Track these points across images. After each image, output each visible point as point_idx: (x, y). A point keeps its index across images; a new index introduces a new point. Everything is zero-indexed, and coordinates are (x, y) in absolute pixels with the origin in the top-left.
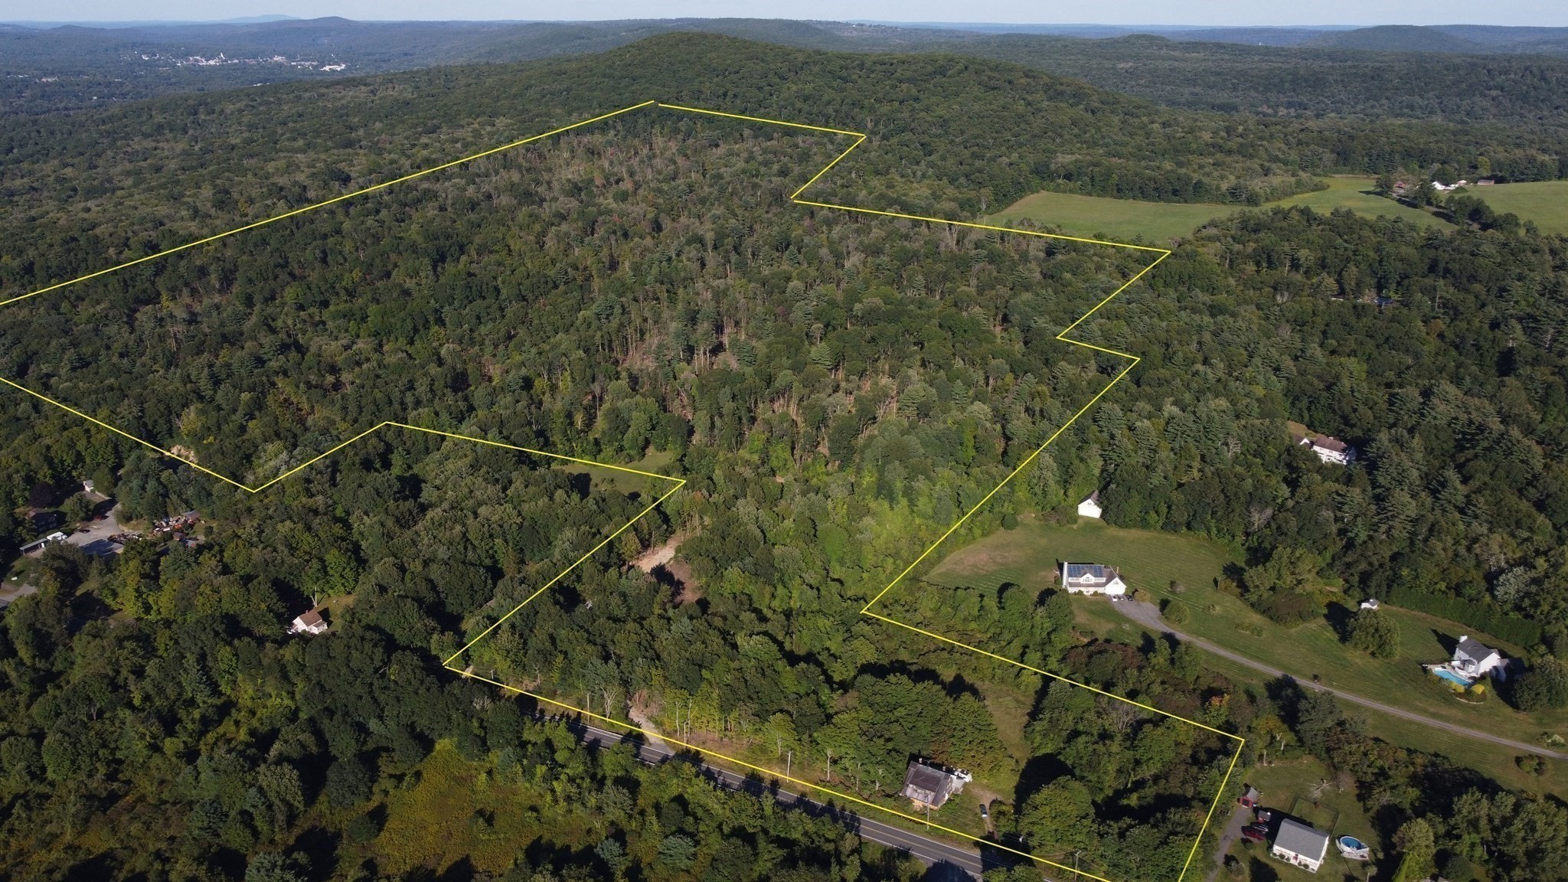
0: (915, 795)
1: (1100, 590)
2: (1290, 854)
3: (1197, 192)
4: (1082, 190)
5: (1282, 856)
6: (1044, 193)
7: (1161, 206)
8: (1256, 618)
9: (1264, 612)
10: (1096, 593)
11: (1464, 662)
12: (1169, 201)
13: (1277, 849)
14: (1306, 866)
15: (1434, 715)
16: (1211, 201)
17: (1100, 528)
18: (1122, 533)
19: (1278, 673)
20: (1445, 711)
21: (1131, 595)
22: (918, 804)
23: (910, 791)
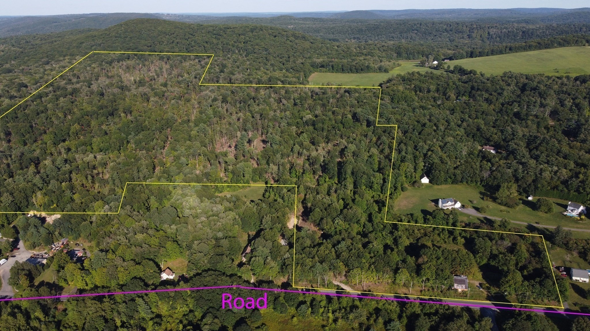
0: (458, 287)
1: (453, 207)
2: (578, 279)
3: (367, 69)
4: (329, 71)
5: (576, 280)
6: (316, 73)
7: (358, 75)
8: (503, 208)
9: (505, 205)
10: (452, 208)
11: (572, 210)
12: (361, 73)
13: (574, 278)
14: (585, 281)
15: (577, 228)
16: (373, 72)
17: (431, 186)
18: (440, 187)
19: (526, 224)
20: (579, 226)
21: (463, 206)
22: (460, 290)
23: (456, 286)
